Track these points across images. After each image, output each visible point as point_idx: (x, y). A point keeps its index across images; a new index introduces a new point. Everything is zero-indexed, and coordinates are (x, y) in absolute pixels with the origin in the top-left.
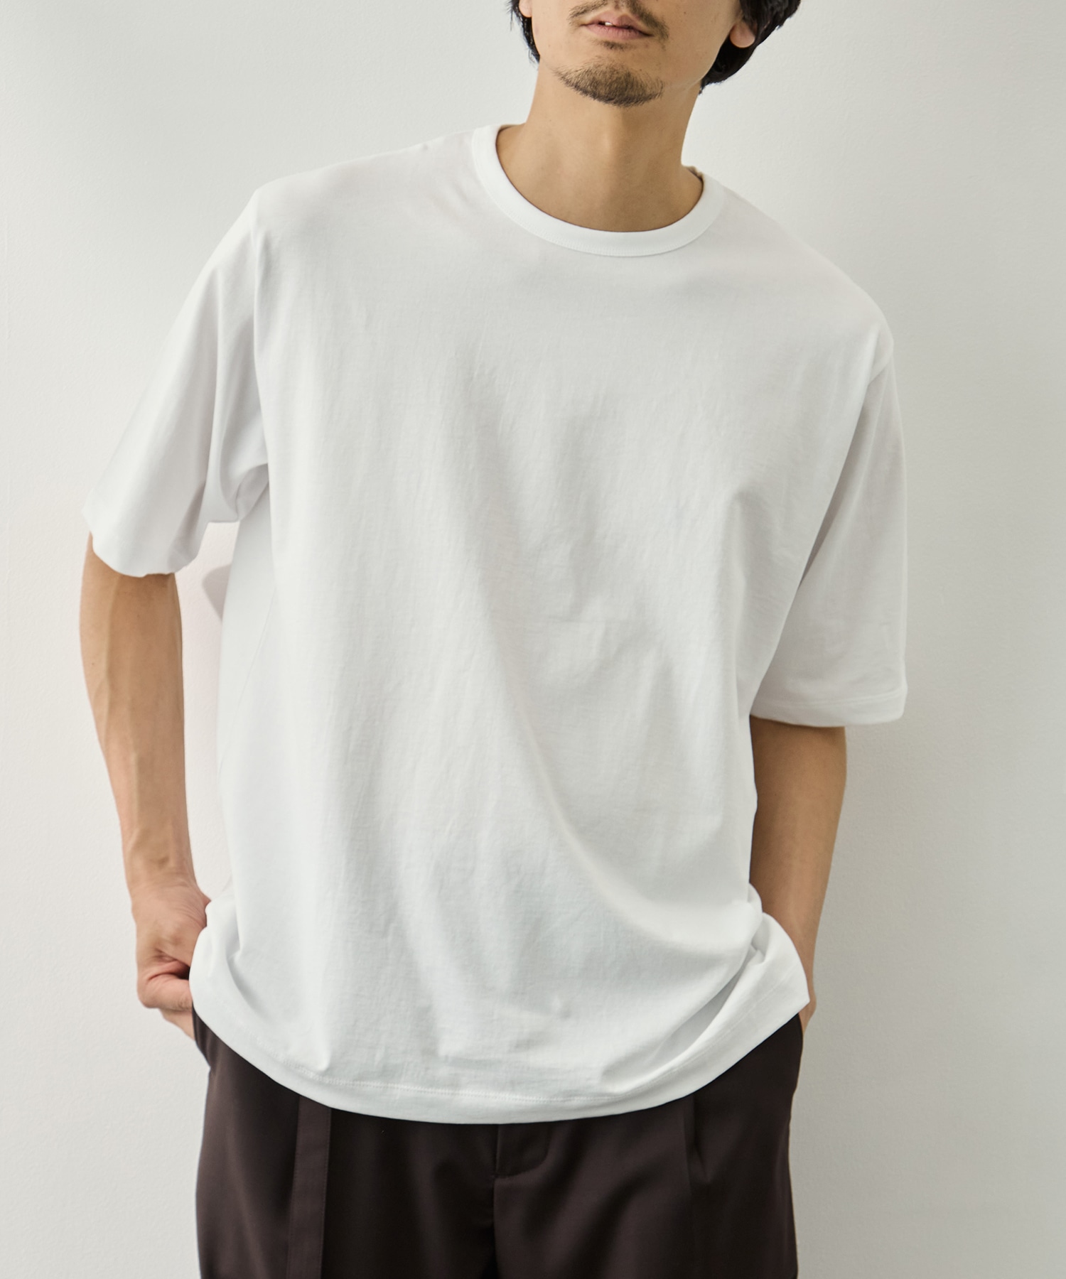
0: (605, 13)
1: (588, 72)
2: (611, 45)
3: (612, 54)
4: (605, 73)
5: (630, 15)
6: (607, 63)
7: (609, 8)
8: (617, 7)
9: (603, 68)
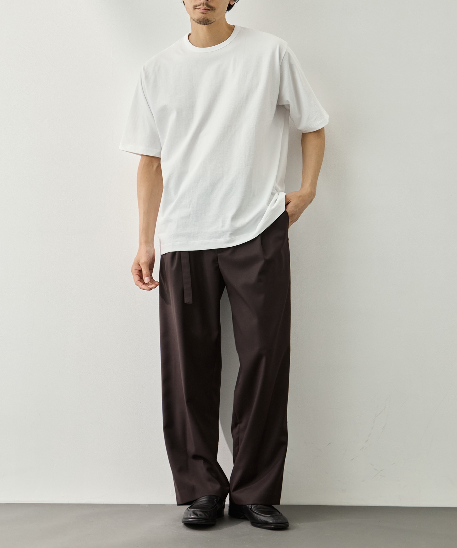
0: (201, 7)
1: (199, 19)
2: (203, 13)
3: (203, 15)
4: (202, 19)
5: (206, 7)
6: (203, 17)
7: (202, 6)
8: (203, 6)
9: (202, 18)
